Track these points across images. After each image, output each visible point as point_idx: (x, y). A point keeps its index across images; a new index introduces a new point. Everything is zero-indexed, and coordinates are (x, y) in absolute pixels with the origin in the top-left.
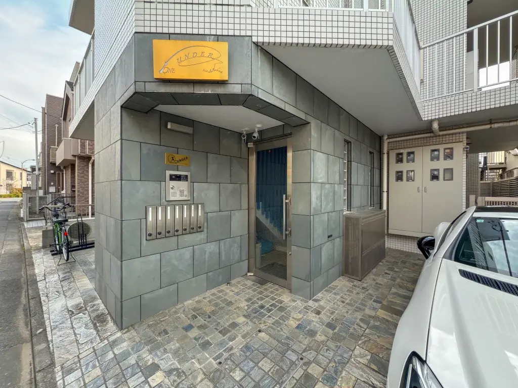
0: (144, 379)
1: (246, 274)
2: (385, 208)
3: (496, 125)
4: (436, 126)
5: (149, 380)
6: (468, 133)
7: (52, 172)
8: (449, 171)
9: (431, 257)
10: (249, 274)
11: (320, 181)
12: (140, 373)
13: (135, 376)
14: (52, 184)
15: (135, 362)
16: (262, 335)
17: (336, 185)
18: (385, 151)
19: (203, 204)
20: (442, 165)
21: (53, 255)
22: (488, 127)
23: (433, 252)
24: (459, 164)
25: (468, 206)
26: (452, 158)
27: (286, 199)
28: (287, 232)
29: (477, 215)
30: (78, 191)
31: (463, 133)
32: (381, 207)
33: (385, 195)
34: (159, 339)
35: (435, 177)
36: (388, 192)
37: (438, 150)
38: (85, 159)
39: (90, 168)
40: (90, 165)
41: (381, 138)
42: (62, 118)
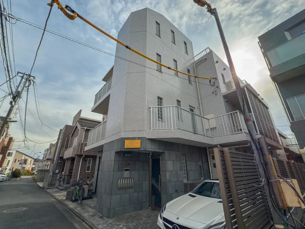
7: (59, 162)
10: (149, 208)
11: (170, 170)
14: (58, 168)
17: (178, 172)
18: (208, 154)
19: (133, 178)
21: (72, 202)
27: (160, 177)
28: (161, 189)
30: (74, 173)
33: (211, 174)
38: (80, 156)
39: (81, 160)
40: (81, 159)
41: (206, 148)
42: (71, 136)
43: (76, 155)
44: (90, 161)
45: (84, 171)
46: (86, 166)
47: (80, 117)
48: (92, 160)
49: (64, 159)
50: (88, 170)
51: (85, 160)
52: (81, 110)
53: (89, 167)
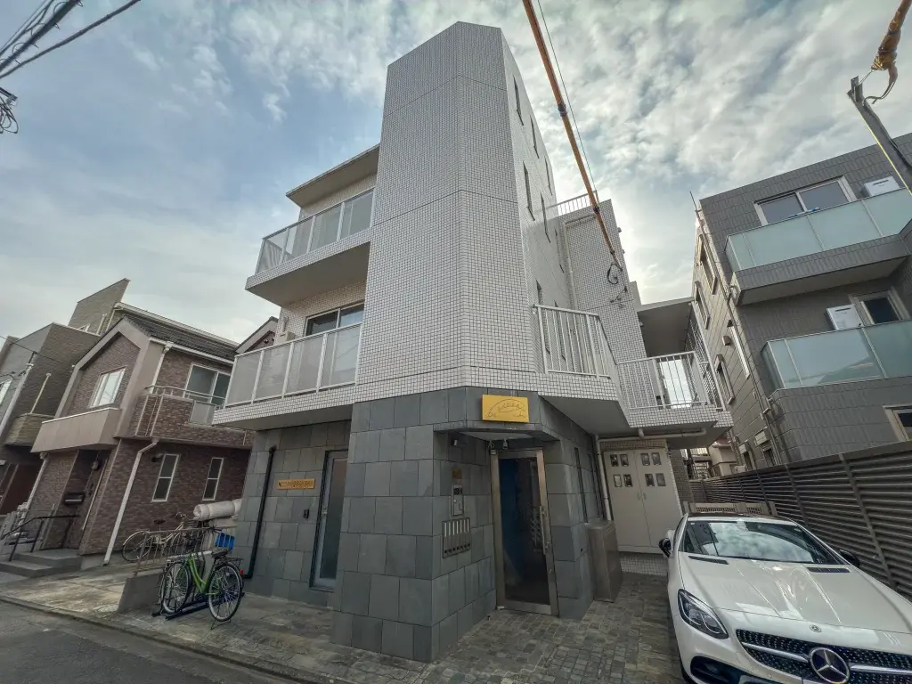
1: (496, 608)
2: (609, 518)
3: (685, 435)
4: (641, 433)
6: (667, 439)
8: (660, 476)
9: (671, 555)
11: (570, 492)
16: (562, 648)
18: (599, 452)
19: (469, 519)
20: (653, 470)
21: (170, 619)
22: (680, 435)
23: (671, 551)
24: (666, 468)
25: (684, 512)
26: (660, 464)
29: (690, 519)
31: (663, 438)
32: (605, 517)
33: (607, 502)
35: (650, 482)
36: (609, 499)
37: (647, 454)
38: (133, 444)
39: (137, 460)
40: (139, 454)
41: (594, 436)
42: (77, 367)
43: (117, 439)
44: (170, 461)
45: (146, 497)
46: (155, 479)
47: (118, 304)
48: (181, 460)
49: (37, 455)
50: (160, 494)
51: (151, 458)
52: (125, 282)
53: (164, 484)
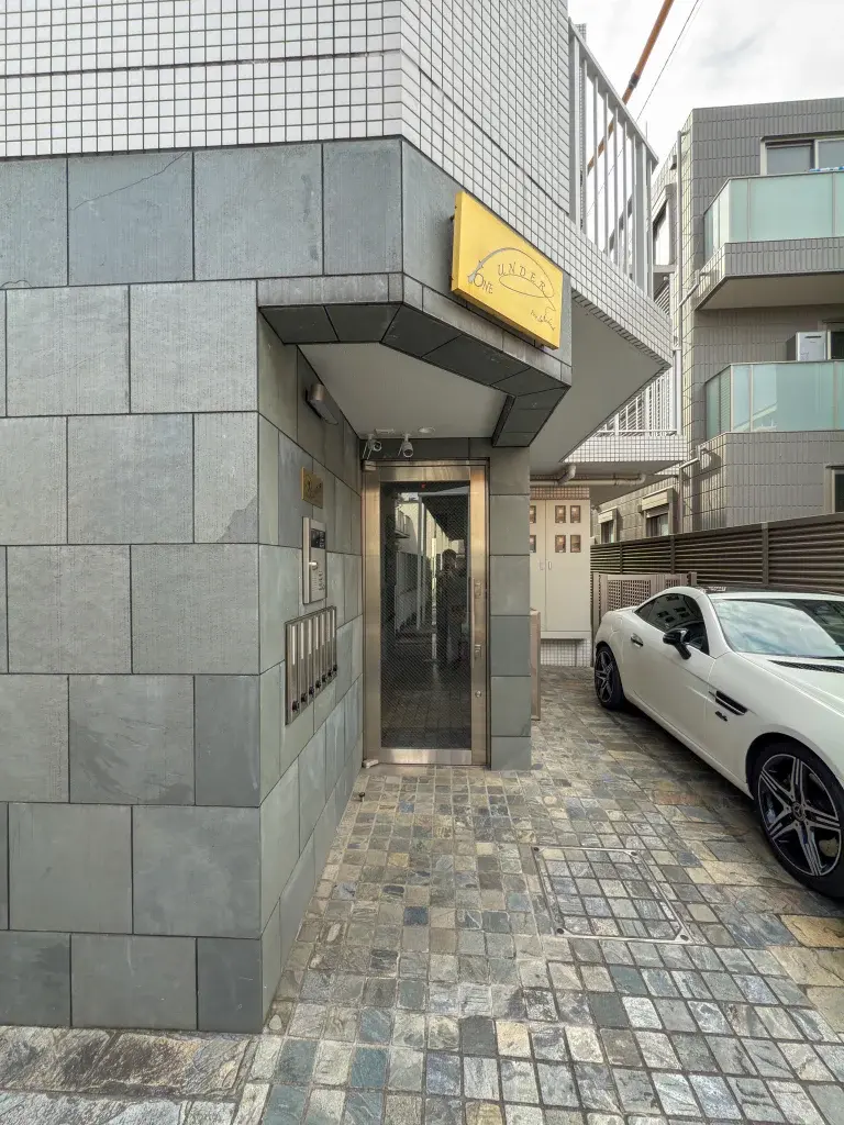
0: (494, 1061)
1: (363, 766)
3: (620, 482)
5: (504, 1051)
10: (370, 764)
12: (466, 1059)
13: (466, 1071)
15: (421, 1055)
16: (547, 851)
19: (335, 608)
20: (568, 529)
22: (612, 482)
24: (584, 528)
26: (579, 521)
31: (590, 486)
34: (394, 975)
35: (560, 548)
37: (564, 507)
